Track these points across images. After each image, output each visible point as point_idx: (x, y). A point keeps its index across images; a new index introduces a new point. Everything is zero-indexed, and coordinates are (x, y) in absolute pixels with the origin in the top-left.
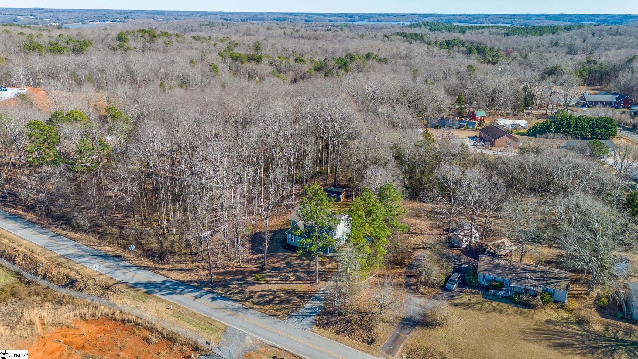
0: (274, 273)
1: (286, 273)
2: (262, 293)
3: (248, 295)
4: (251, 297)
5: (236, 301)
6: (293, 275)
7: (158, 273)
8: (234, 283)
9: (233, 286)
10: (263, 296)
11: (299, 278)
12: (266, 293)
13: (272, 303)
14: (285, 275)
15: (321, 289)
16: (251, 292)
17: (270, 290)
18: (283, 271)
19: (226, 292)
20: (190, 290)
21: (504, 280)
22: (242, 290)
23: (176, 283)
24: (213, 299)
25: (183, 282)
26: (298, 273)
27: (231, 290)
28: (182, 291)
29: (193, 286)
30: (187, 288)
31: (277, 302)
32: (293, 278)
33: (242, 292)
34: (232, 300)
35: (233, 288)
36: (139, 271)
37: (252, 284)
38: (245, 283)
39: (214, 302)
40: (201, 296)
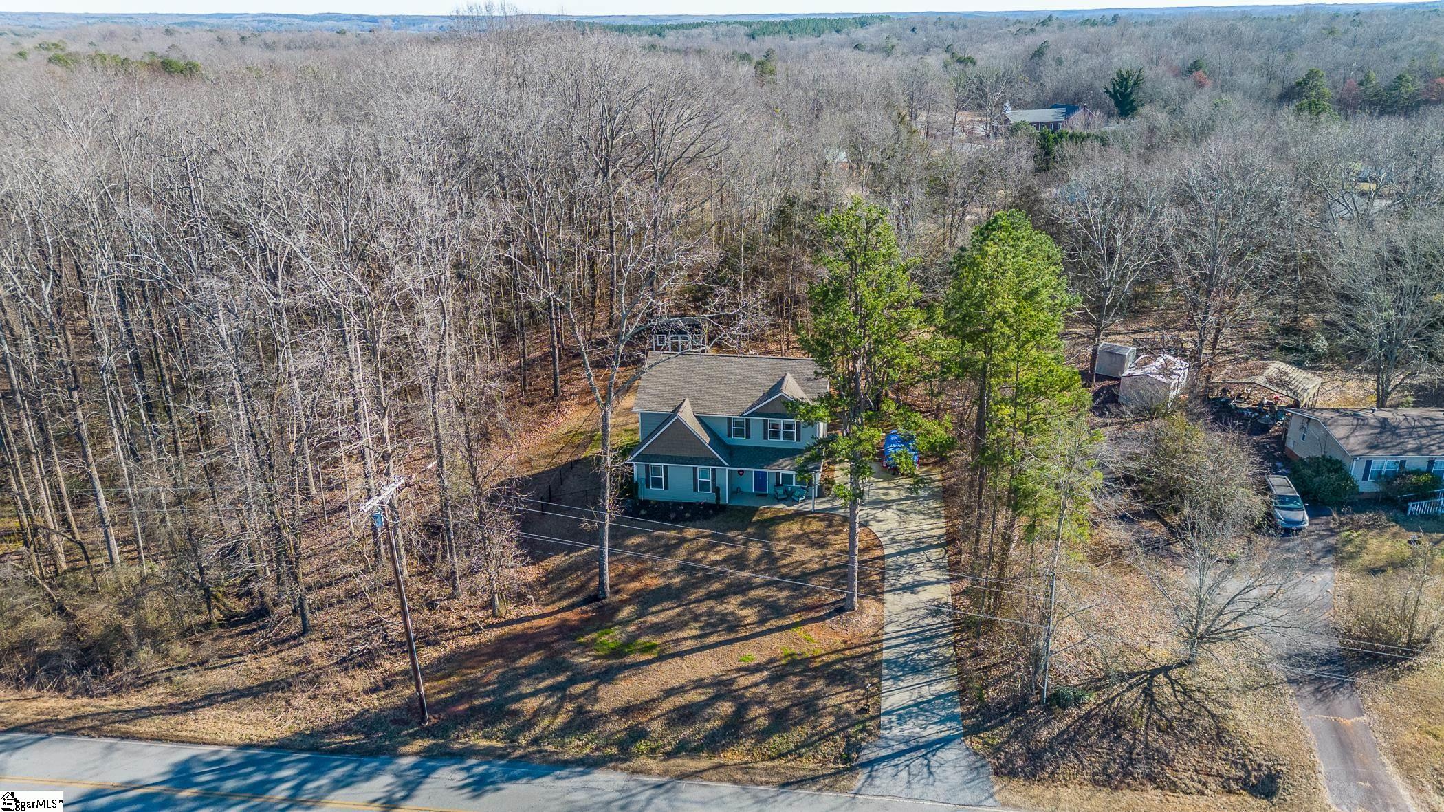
0: (664, 613)
1: (711, 603)
2: (677, 701)
3: (618, 726)
4: (637, 734)
5: (589, 764)
6: (745, 604)
7: (125, 736)
8: (525, 689)
9: (531, 704)
10: (686, 715)
11: (775, 610)
12: (695, 696)
13: (747, 736)
14: (711, 613)
15: (888, 629)
16: (626, 711)
17: (698, 684)
18: (693, 597)
19: (512, 737)
20: (338, 773)
21: (1431, 462)
22: (580, 710)
23: (249, 762)
24: (479, 786)
25: (281, 748)
26: (753, 593)
27: (529, 725)
28: (298, 788)
29: (343, 750)
30: (316, 770)
31: (763, 722)
32: (750, 615)
33: (582, 723)
34: (565, 764)
35: (536, 714)
36: (18, 755)
37: (607, 676)
38: (573, 681)
39: (489, 798)
40: (411, 787)
